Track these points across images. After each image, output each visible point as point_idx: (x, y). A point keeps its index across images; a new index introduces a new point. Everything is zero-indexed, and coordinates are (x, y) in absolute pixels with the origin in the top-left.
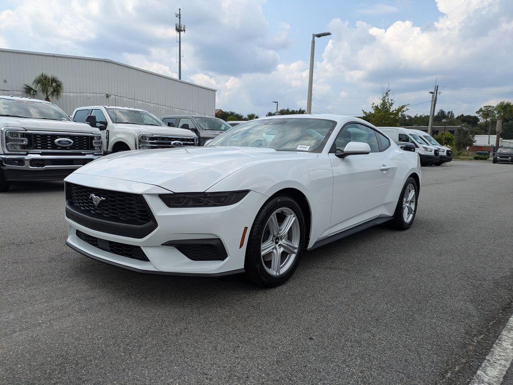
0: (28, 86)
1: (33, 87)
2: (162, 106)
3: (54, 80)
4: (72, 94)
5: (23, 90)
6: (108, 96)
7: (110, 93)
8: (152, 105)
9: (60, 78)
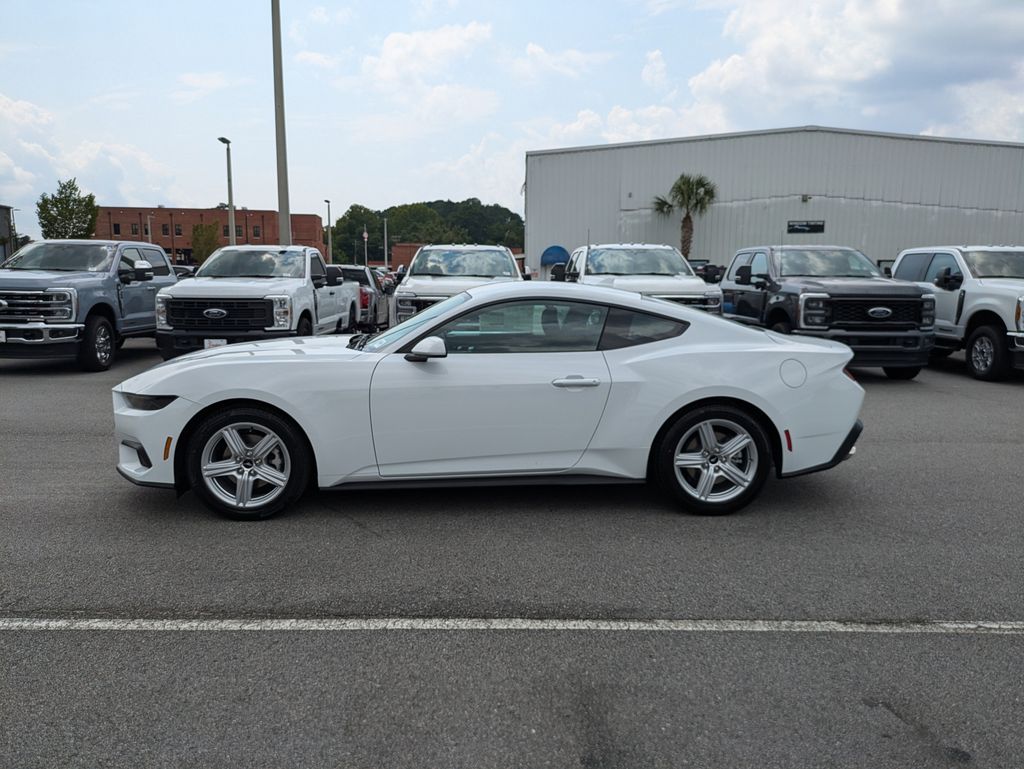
0: (659, 199)
1: (669, 200)
2: (930, 207)
3: (701, 183)
4: (735, 204)
5: (653, 206)
6: (805, 199)
7: (810, 193)
8: (905, 206)
9: (712, 178)
